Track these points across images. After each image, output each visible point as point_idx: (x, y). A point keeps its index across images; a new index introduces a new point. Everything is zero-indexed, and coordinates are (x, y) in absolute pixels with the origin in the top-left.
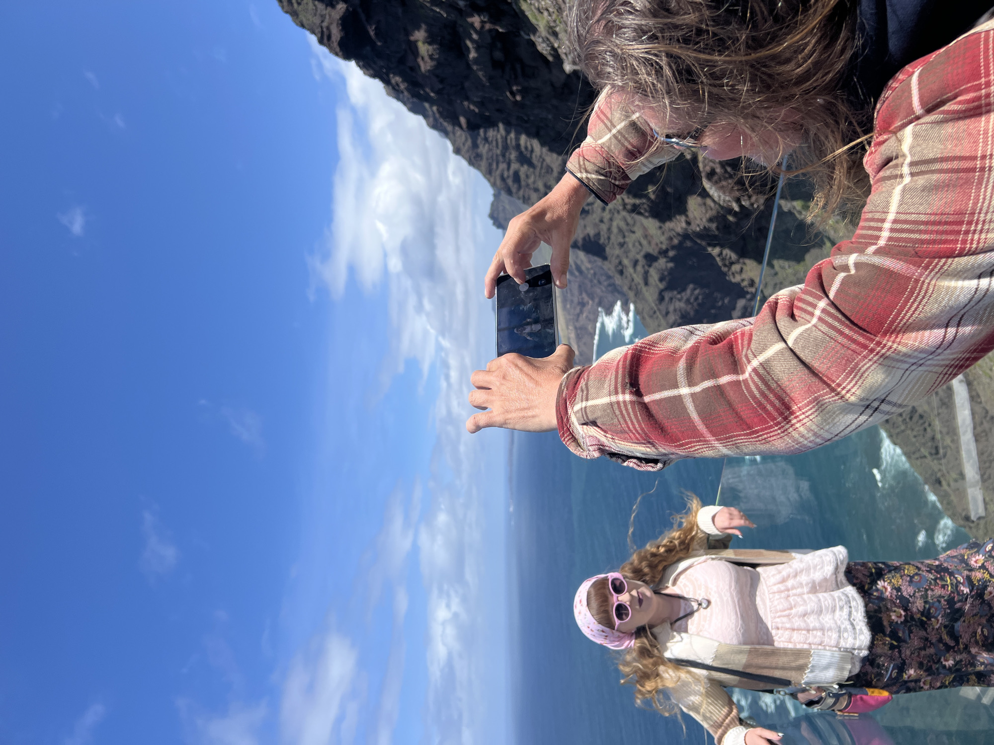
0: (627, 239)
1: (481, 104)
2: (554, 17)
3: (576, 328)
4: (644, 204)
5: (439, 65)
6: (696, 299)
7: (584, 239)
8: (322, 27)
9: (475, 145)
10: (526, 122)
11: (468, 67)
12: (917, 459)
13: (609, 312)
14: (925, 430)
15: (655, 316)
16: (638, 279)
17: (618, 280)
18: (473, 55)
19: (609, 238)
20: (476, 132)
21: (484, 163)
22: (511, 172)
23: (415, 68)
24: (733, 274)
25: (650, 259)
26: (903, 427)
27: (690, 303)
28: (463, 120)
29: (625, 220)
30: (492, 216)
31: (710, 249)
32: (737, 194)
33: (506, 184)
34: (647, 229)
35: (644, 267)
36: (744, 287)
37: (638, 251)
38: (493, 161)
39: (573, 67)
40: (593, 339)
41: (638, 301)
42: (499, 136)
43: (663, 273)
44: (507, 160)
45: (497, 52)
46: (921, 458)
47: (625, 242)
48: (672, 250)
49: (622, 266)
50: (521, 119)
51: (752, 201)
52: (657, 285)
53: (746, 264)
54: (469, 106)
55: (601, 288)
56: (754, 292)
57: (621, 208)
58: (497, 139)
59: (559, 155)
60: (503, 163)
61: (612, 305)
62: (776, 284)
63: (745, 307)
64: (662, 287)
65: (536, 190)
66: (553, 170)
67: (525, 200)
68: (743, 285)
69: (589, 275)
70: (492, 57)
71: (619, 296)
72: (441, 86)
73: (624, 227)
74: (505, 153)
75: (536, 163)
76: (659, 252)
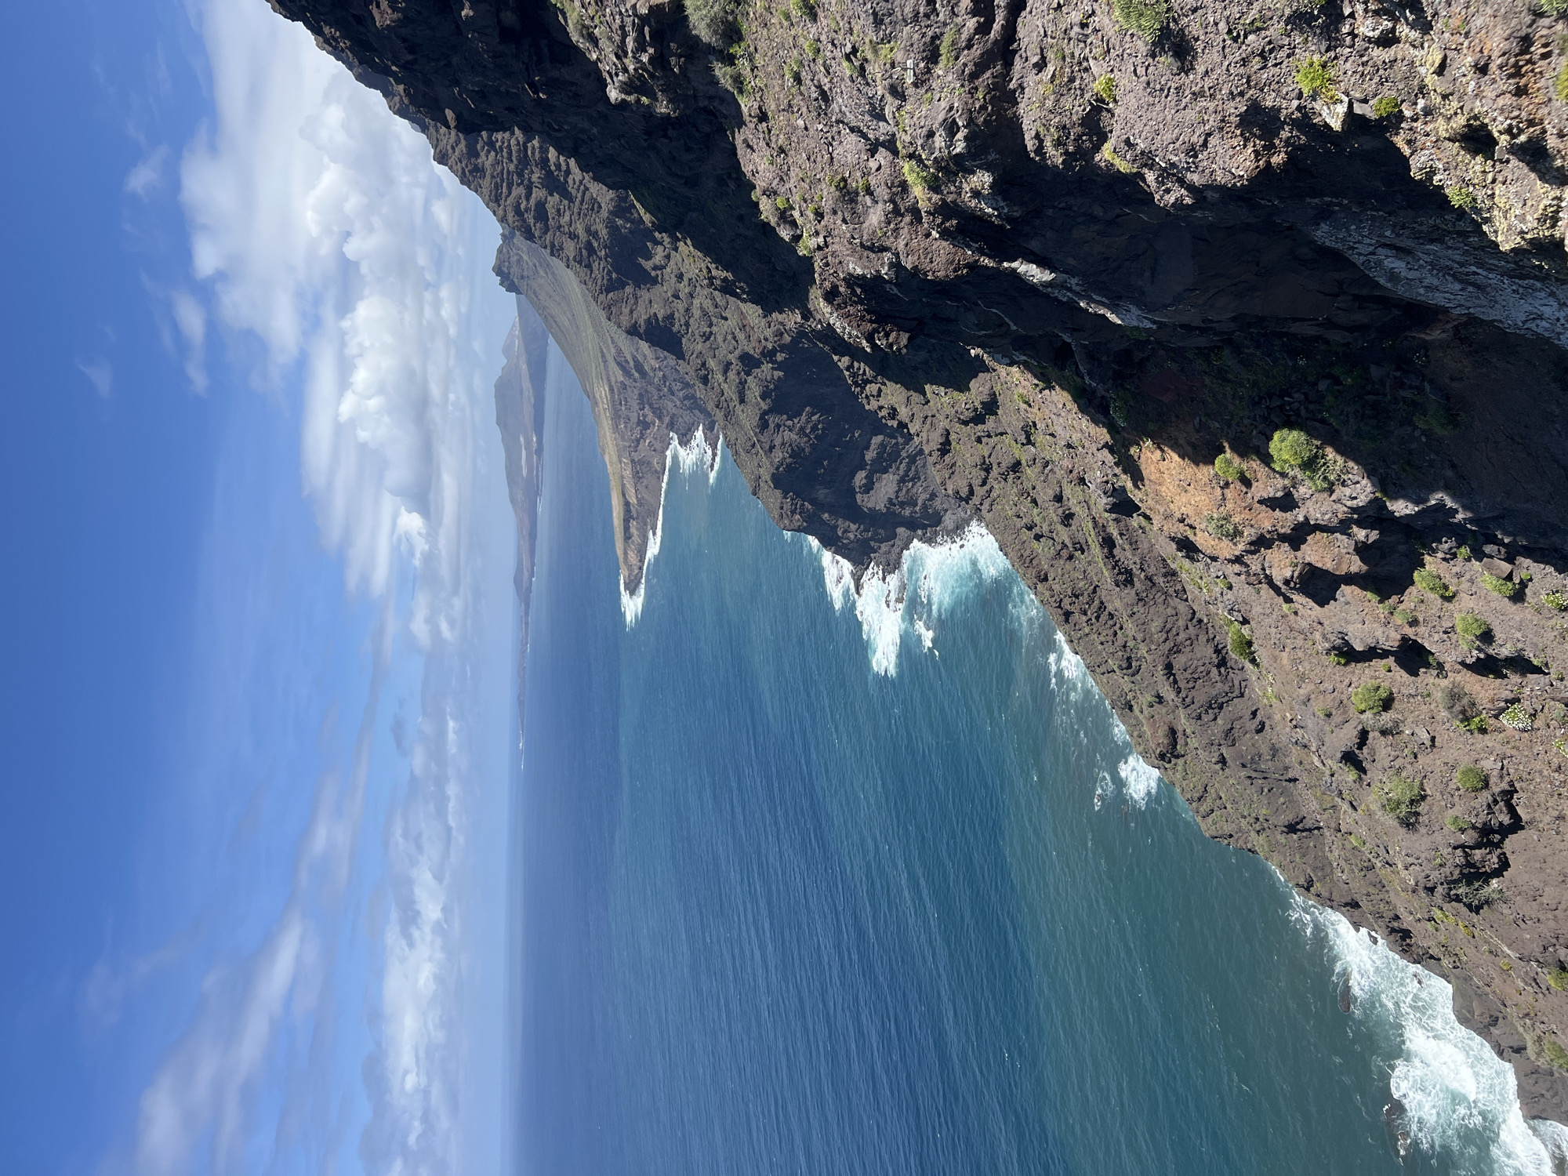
0: (714, 329)
1: (480, 96)
2: (591, 11)
3: (633, 461)
5: (406, 20)
6: (814, 428)
7: (648, 321)
9: (473, 153)
10: (558, 131)
11: (459, 31)
12: (1103, 673)
13: (686, 440)
14: (1115, 634)
15: (753, 451)
16: (730, 392)
17: (700, 391)
18: (467, 12)
19: (687, 325)
20: (475, 134)
21: (486, 182)
22: (532, 202)
24: (867, 397)
25: (749, 363)
26: (1087, 630)
27: (807, 435)
28: (449, 114)
29: (713, 299)
30: (498, 270)
31: (836, 358)
32: (869, 327)
33: (524, 221)
34: (745, 318)
35: (739, 373)
36: (882, 417)
37: (731, 348)
38: (502, 180)
39: (623, 96)
40: (660, 479)
41: (730, 426)
42: (513, 142)
43: (767, 387)
44: (526, 182)
45: (509, 14)
46: (1109, 673)
47: (711, 333)
48: (781, 352)
49: (706, 369)
50: (549, 125)
51: (891, 340)
52: (758, 404)
53: (885, 385)
54: (461, 96)
55: (673, 401)
56: (895, 426)
57: (706, 282)
58: (509, 146)
59: (610, 187)
60: (518, 185)
61: (690, 429)
62: (927, 417)
63: (882, 445)
64: (765, 407)
65: (573, 236)
66: (600, 207)
67: (556, 250)
68: (881, 414)
69: (656, 379)
70: (499, 22)
71: (702, 417)
72: (410, 57)
73: (711, 310)
74: (522, 170)
75: (574, 192)
76: (762, 353)
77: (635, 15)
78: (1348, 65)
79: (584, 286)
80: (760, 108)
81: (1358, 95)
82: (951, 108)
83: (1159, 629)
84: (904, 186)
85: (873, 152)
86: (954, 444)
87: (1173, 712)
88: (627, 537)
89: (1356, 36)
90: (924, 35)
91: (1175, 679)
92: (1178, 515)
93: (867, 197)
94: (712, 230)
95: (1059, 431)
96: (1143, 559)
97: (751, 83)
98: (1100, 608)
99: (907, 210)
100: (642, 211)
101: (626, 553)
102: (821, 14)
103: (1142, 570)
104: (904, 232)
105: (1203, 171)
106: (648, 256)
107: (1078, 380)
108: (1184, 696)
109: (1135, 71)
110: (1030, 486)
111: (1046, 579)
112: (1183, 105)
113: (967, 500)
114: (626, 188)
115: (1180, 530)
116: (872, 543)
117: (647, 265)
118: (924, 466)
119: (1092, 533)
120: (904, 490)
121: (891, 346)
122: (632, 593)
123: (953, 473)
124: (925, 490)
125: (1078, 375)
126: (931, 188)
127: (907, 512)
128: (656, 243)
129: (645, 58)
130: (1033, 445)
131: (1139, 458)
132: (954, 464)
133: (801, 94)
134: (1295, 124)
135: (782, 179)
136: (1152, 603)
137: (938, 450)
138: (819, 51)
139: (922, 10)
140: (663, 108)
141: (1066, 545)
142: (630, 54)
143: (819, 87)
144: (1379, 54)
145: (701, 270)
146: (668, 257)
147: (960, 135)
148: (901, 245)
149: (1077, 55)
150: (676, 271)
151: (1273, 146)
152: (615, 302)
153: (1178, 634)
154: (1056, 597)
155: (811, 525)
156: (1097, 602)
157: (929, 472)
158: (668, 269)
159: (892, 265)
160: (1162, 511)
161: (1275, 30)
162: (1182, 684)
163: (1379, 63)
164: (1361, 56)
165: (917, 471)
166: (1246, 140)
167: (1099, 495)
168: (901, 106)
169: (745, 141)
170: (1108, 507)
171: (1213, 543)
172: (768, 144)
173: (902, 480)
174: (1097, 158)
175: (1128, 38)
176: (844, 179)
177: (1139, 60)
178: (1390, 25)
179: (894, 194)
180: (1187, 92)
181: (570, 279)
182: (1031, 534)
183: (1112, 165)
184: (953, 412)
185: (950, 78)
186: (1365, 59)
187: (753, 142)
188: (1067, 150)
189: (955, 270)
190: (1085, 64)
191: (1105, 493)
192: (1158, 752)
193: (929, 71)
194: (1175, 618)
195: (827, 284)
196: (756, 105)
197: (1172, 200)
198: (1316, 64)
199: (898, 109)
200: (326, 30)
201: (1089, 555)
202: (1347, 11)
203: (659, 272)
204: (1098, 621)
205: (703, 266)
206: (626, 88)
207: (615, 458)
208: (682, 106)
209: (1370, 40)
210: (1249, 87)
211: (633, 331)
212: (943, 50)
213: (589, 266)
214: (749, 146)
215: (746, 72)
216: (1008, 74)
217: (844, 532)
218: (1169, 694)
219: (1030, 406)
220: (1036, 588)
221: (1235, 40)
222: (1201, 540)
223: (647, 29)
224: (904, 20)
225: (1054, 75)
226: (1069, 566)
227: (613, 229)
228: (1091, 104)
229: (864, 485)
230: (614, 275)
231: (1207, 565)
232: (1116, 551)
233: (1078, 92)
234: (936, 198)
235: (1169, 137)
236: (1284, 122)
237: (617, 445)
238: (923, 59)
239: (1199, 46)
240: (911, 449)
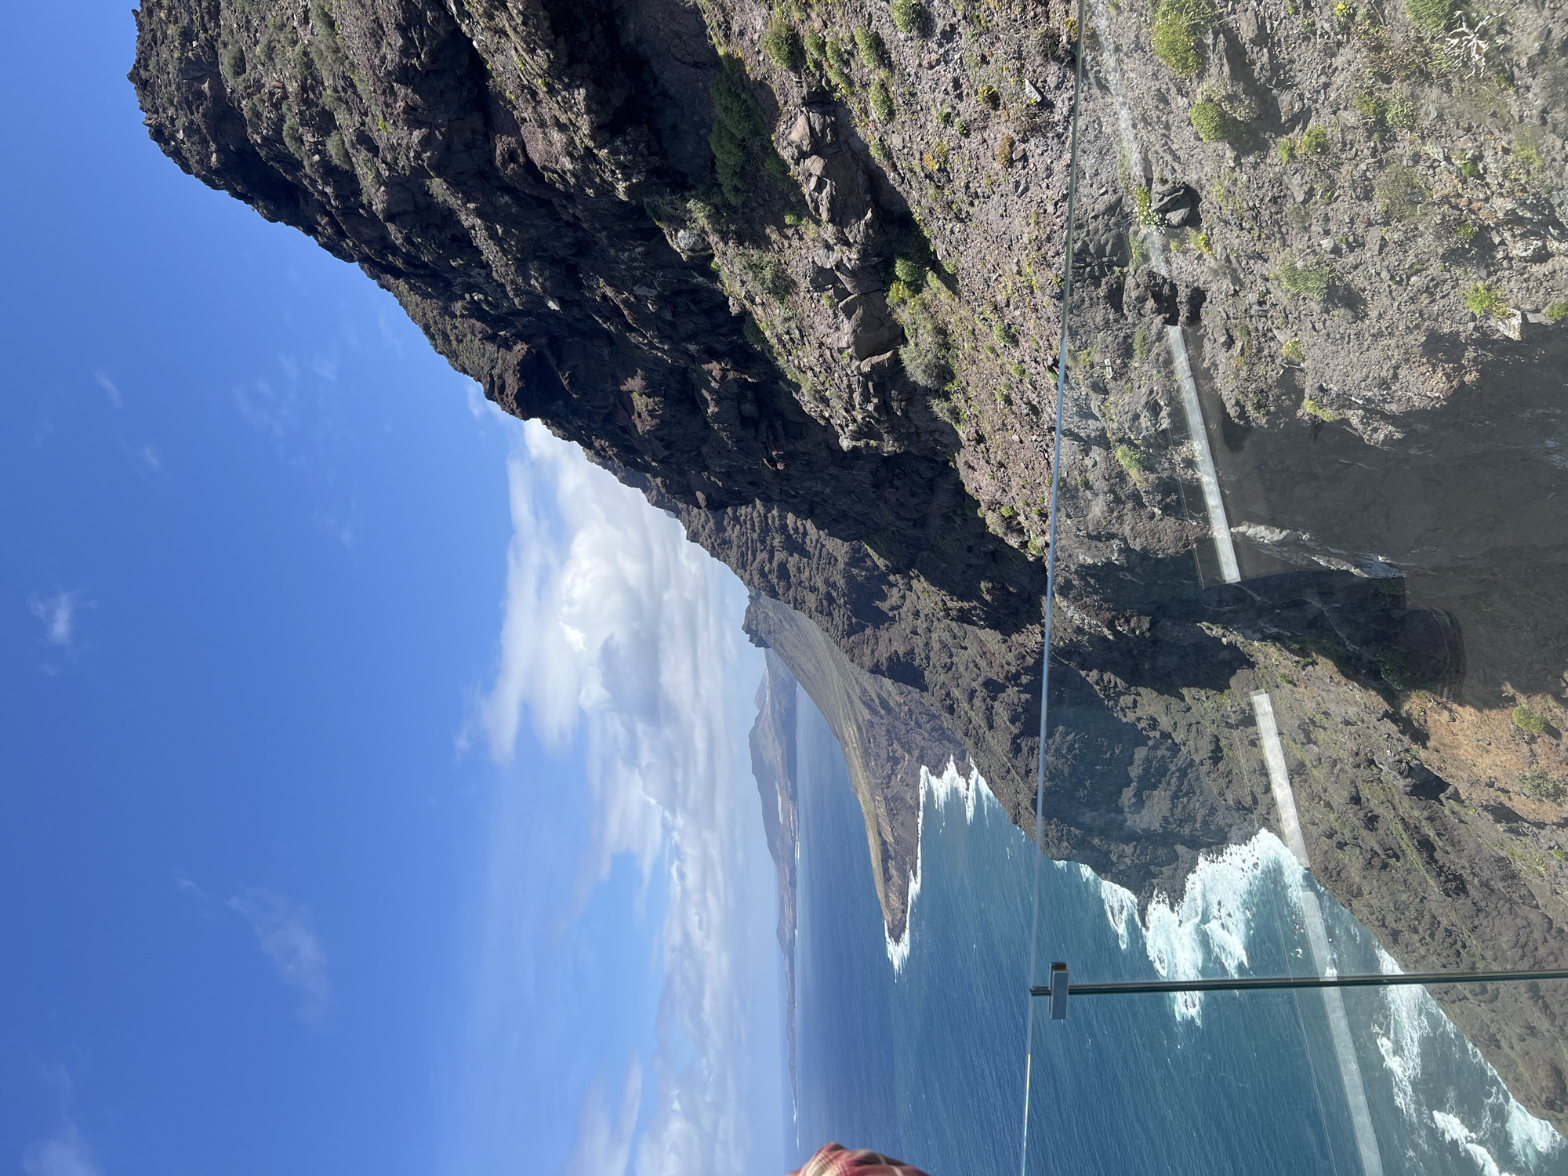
0: (955, 659)
1: (727, 475)
2: (822, 378)
3: (886, 798)
4: (975, 608)
5: (664, 424)
6: (1071, 749)
7: (890, 659)
8: (491, 376)
9: (720, 528)
10: (795, 497)
11: (706, 425)
12: (1454, 1002)
13: (937, 771)
14: (1458, 953)
15: (1009, 777)
16: (978, 719)
17: (947, 721)
18: (712, 409)
19: (928, 658)
20: (721, 511)
21: (734, 553)
22: (775, 564)
23: (628, 429)
24: (1122, 710)
25: (993, 688)
26: (1422, 951)
27: (1064, 756)
28: (700, 496)
29: (950, 631)
30: (747, 629)
31: (1083, 673)
32: (1108, 615)
33: (769, 582)
34: (985, 645)
35: (985, 700)
36: (1142, 729)
37: (974, 675)
38: (748, 549)
39: (854, 443)
40: (915, 816)
41: (981, 754)
42: (755, 514)
43: (1015, 710)
44: (768, 547)
45: (748, 406)
46: (1460, 1000)
47: (952, 663)
48: (1025, 674)
49: (951, 699)
50: (787, 494)
51: (1132, 625)
52: (1008, 728)
53: (1140, 695)
54: (709, 478)
55: (921, 734)
56: (1158, 736)
57: (942, 614)
58: (752, 518)
59: (844, 540)
60: (762, 551)
61: (941, 761)
62: (1191, 725)
63: (1148, 761)
64: (1016, 731)
65: (814, 589)
66: (836, 560)
67: (798, 604)
68: (1140, 726)
69: (902, 714)
70: (740, 412)
71: (951, 747)
72: (666, 453)
73: (950, 641)
74: (765, 538)
75: (811, 550)
76: (1006, 678)
77: (860, 374)
78: (1512, 284)
79: (827, 634)
80: (977, 432)
81: (1528, 307)
82: (1151, 392)
83: (1511, 944)
84: (1122, 477)
85: (1086, 452)
86: (1225, 750)
87: (1552, 1045)
88: (887, 879)
89: (1512, 259)
90: (1116, 337)
91: (1544, 1002)
92: (1484, 779)
93: (1088, 492)
94: (944, 565)
95: (1332, 708)
96: (1472, 861)
97: (966, 412)
98: (1432, 925)
99: (1128, 497)
100: (875, 557)
101: (887, 897)
102: (1022, 340)
103: (1474, 875)
104: (1128, 518)
105: (1400, 400)
106: (883, 597)
107: (1340, 649)
108: (1561, 1023)
109: (1314, 327)
110: (1320, 788)
111: (1360, 894)
112: (1366, 347)
113: (1249, 810)
114: (859, 539)
115: (1491, 796)
116: (1152, 868)
117: (884, 606)
118: (1198, 779)
119: (1404, 836)
120: (1180, 806)
121: (1133, 631)
122: (897, 940)
123: (1230, 782)
124: (1203, 805)
125: (1339, 644)
126: (1145, 468)
127: (1186, 830)
128: (891, 585)
129: (870, 408)
130: (1315, 743)
131: (1426, 722)
132: (1230, 772)
133: (1013, 413)
134: (1475, 342)
135: (1004, 490)
136: (1495, 913)
137: (1210, 758)
138: (1024, 371)
139: (1111, 317)
140: (889, 446)
141: (1376, 853)
142: (858, 407)
143: (1029, 403)
144: (1537, 269)
145: (936, 604)
146: (903, 597)
147: (1164, 413)
148: (1127, 529)
149: (1260, 328)
150: (912, 610)
151: (1463, 367)
152: (856, 645)
153: (1536, 949)
154: (1377, 914)
155: (1083, 851)
156: (1427, 917)
157: (1204, 785)
158: (905, 608)
159: (1121, 551)
160: (1465, 776)
161: (1435, 268)
162: (1556, 1008)
163: (1541, 276)
164: (1522, 274)
165: (1190, 784)
166: (1434, 366)
167: (1395, 777)
168: (1105, 399)
169: (966, 463)
170: (1408, 789)
171: (1533, 807)
172: (987, 462)
173: (1175, 796)
174: (1300, 413)
175: (1301, 302)
176: (1063, 480)
177: (1315, 318)
178: (1540, 243)
179: (1113, 485)
180: (1367, 336)
181: (813, 629)
182: (1333, 842)
183: (1316, 417)
184: (1219, 717)
185: (1146, 367)
186: (1526, 276)
187: (974, 463)
188: (1269, 411)
189: (1185, 546)
190: (1270, 335)
191: (1401, 773)
192: (1544, 1098)
193: (1125, 365)
194: (1528, 929)
195: (1060, 580)
196: (973, 430)
197: (1382, 437)
198: (1481, 288)
199: (1102, 403)
200: (597, 444)
201: (1406, 862)
202: (1497, 240)
203: (896, 612)
204: (1433, 939)
205: (938, 599)
206: (857, 436)
207: (868, 797)
208: (906, 442)
209: (1525, 260)
210: (1424, 320)
211: (876, 670)
212: (1136, 346)
213: (830, 614)
214: (970, 467)
215: (962, 404)
216: (1200, 355)
217: (1119, 857)
218: (1543, 1024)
219: (1295, 685)
220: (1350, 905)
221: (1399, 283)
222: (1520, 804)
223: (870, 384)
224: (1097, 328)
225: (1242, 349)
226: (1384, 875)
227: (850, 579)
228: (1283, 367)
229: (1134, 804)
230: (854, 620)
231: (1535, 835)
232: (1437, 855)
233: (1269, 359)
234: (1152, 477)
235: (1358, 376)
236: (1467, 344)
237: (869, 783)
238: (1119, 357)
239: (1367, 295)
240: (1180, 761)
